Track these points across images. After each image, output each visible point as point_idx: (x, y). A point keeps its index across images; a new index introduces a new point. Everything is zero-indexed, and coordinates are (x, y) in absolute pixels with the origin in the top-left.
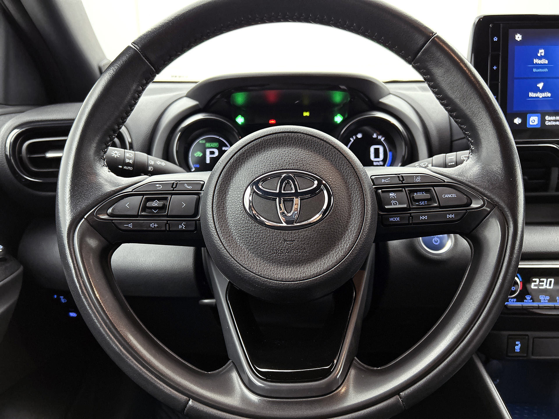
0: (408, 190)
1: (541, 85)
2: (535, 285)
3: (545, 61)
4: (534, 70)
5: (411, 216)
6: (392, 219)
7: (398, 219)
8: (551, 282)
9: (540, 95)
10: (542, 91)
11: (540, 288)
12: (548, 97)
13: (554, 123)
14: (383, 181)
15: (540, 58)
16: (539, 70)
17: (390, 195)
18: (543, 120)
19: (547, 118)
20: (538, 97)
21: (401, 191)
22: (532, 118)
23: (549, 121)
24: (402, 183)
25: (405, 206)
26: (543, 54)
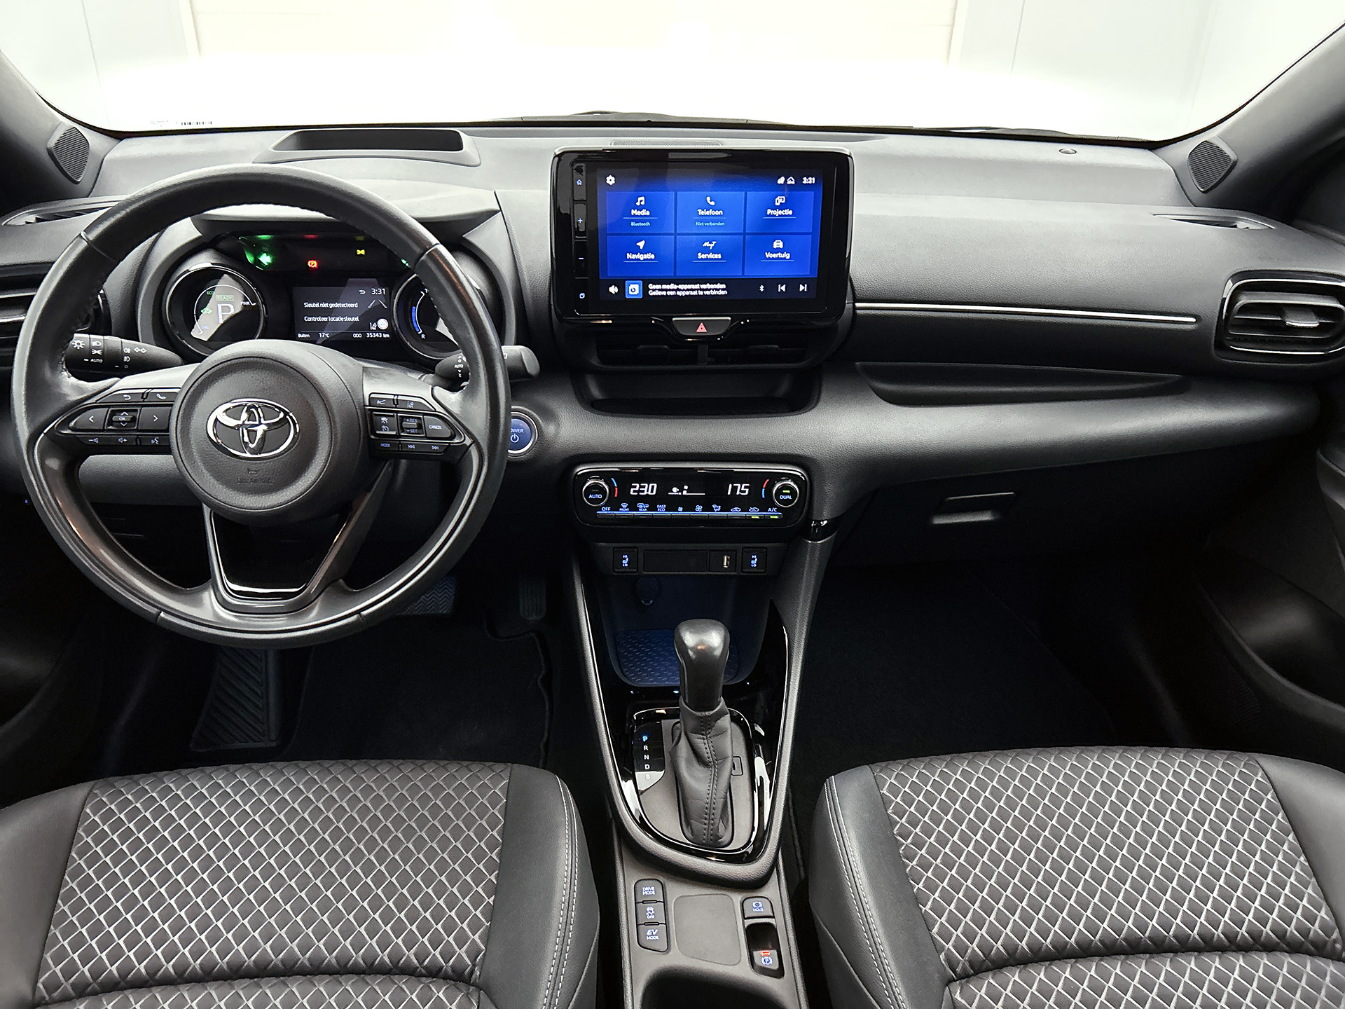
0: (401, 416)
1: (641, 244)
2: (634, 491)
3: (645, 212)
4: (633, 224)
5: (400, 443)
6: (383, 445)
7: (389, 445)
8: (653, 487)
9: (642, 257)
10: (643, 252)
11: (641, 494)
12: (651, 259)
13: (660, 293)
14: (378, 402)
15: (640, 208)
16: (638, 224)
17: (382, 419)
18: (645, 290)
19: (651, 286)
20: (639, 259)
21: (393, 416)
22: (632, 287)
23: (654, 290)
24: (396, 408)
25: (394, 433)
26: (643, 203)
